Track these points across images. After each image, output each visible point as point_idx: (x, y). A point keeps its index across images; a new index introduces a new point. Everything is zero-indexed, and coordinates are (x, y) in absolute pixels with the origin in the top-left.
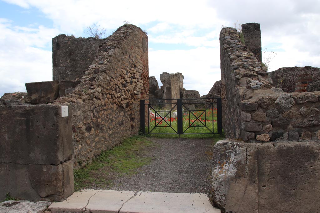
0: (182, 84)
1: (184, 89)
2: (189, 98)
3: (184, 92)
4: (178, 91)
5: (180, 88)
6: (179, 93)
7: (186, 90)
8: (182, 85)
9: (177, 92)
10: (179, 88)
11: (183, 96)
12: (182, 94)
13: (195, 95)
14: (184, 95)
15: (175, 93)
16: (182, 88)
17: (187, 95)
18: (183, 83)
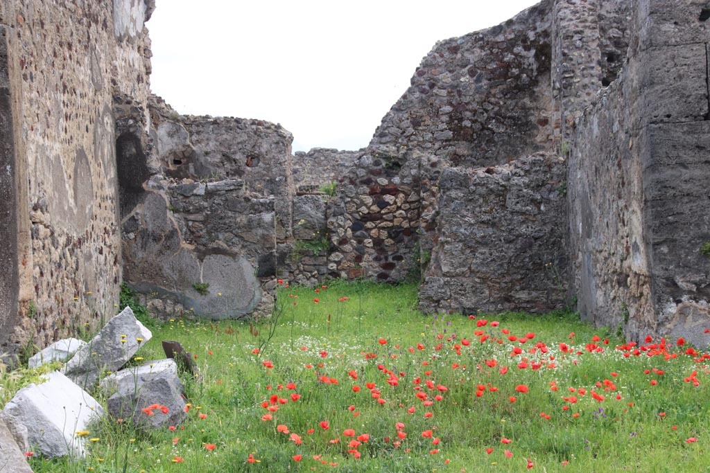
0: (134, 56)
1: (159, 110)
2: (201, 190)
3: (162, 131)
4: (96, 121)
5: (116, 99)
6: (108, 149)
7: (175, 119)
8: (139, 66)
9: (86, 142)
10: (106, 98)
11: (147, 174)
12: (141, 157)
13: (253, 158)
14: (154, 163)
15: (56, 148)
16: (140, 97)
17: (181, 163)
18: (146, 52)
